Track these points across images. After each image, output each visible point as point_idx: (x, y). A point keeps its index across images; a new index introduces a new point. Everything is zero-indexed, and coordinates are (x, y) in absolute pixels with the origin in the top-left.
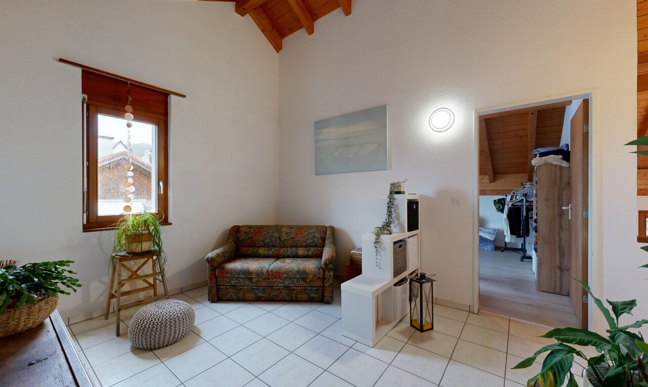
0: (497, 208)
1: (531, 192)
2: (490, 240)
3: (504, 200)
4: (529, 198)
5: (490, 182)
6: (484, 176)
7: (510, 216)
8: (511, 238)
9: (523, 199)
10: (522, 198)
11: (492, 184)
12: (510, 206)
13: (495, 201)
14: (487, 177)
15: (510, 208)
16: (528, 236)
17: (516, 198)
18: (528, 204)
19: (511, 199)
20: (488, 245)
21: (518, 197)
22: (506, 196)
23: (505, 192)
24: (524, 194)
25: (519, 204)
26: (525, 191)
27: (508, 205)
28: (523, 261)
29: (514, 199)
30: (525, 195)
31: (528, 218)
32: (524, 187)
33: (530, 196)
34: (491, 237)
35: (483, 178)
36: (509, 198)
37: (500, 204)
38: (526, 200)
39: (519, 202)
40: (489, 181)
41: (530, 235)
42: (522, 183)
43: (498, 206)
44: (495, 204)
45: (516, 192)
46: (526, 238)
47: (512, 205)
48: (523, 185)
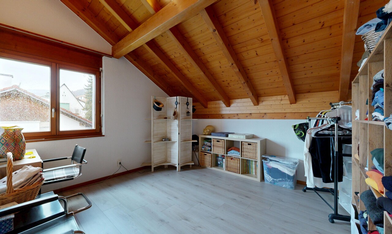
0: (298, 136)
1: (346, 114)
2: (289, 176)
3: (307, 125)
4: (342, 124)
5: (291, 104)
6: (284, 96)
7: (312, 150)
8: (315, 181)
9: (333, 126)
10: (332, 123)
11: (294, 105)
12: (313, 136)
13: (295, 126)
14: (287, 97)
15: (313, 138)
16: (341, 180)
17: (322, 123)
18: (341, 133)
19: (316, 125)
20: (286, 181)
21: (325, 122)
22: (310, 120)
23: (310, 114)
24: (334, 118)
25: (326, 132)
26: (336, 114)
27: (310, 134)
28: (333, 222)
29: (320, 125)
30: (338, 119)
31: (340, 156)
32: (335, 109)
33: (344, 121)
34: (290, 171)
35: (283, 98)
36: (313, 122)
37: (302, 129)
38: (339, 127)
39: (328, 129)
40: (289, 102)
41: (344, 179)
42: (331, 104)
43: (299, 133)
44: (295, 130)
45: (323, 115)
46: (339, 183)
47: (317, 134)
48: (333, 106)
